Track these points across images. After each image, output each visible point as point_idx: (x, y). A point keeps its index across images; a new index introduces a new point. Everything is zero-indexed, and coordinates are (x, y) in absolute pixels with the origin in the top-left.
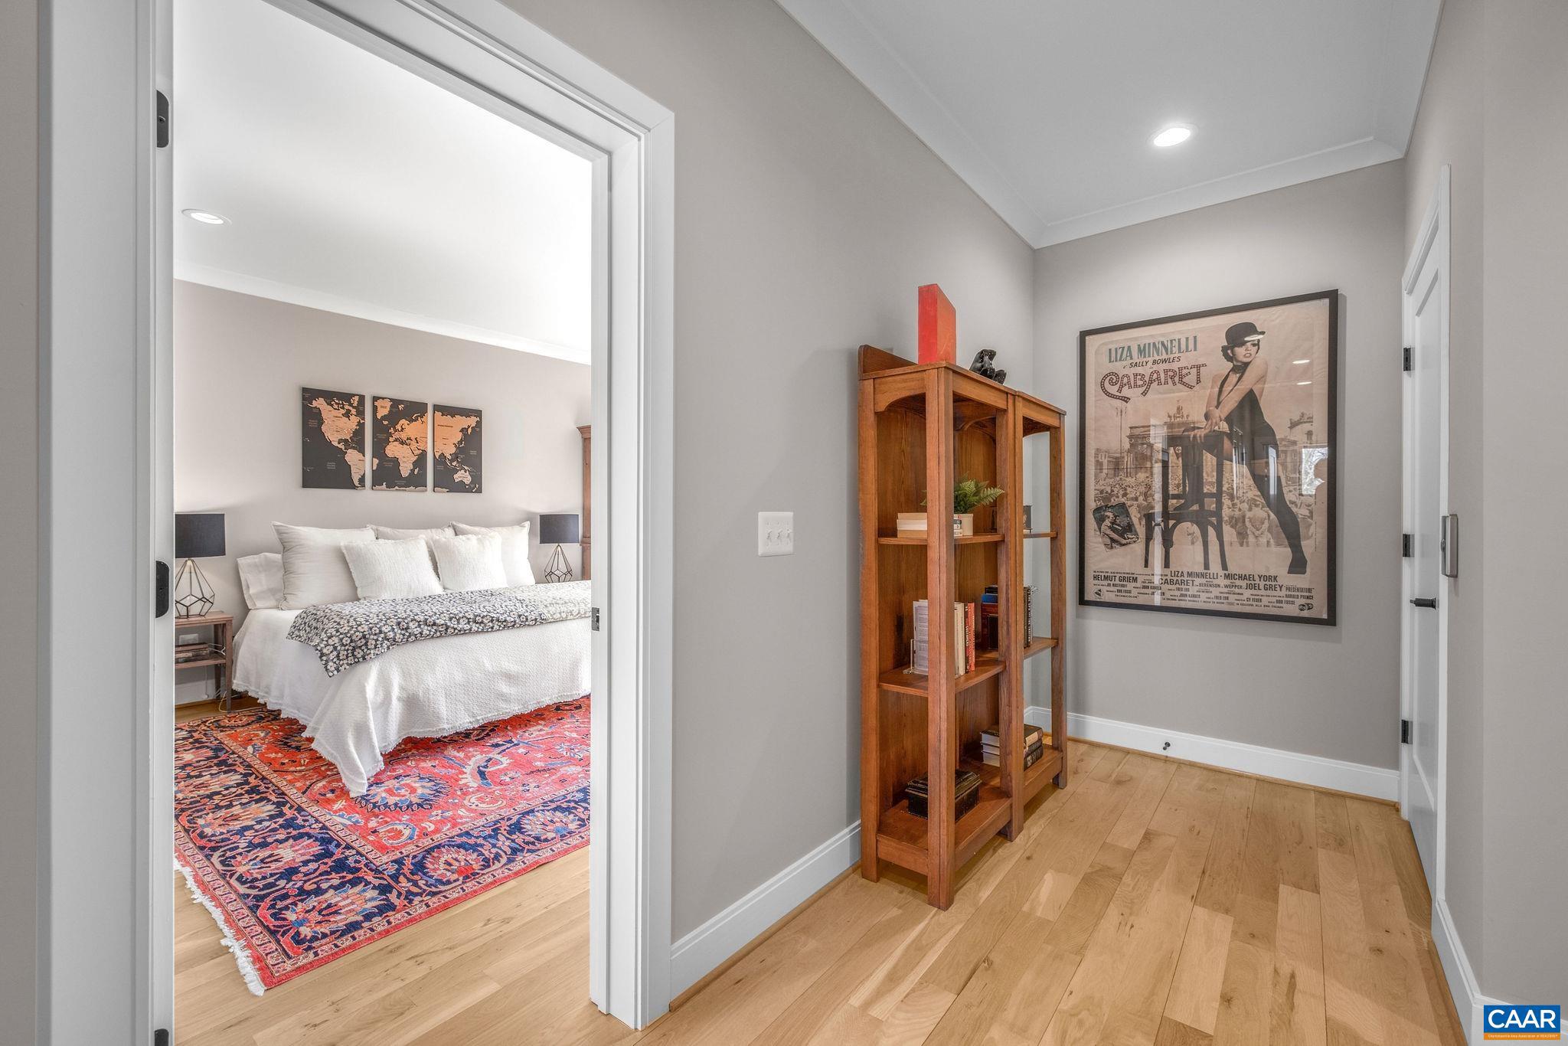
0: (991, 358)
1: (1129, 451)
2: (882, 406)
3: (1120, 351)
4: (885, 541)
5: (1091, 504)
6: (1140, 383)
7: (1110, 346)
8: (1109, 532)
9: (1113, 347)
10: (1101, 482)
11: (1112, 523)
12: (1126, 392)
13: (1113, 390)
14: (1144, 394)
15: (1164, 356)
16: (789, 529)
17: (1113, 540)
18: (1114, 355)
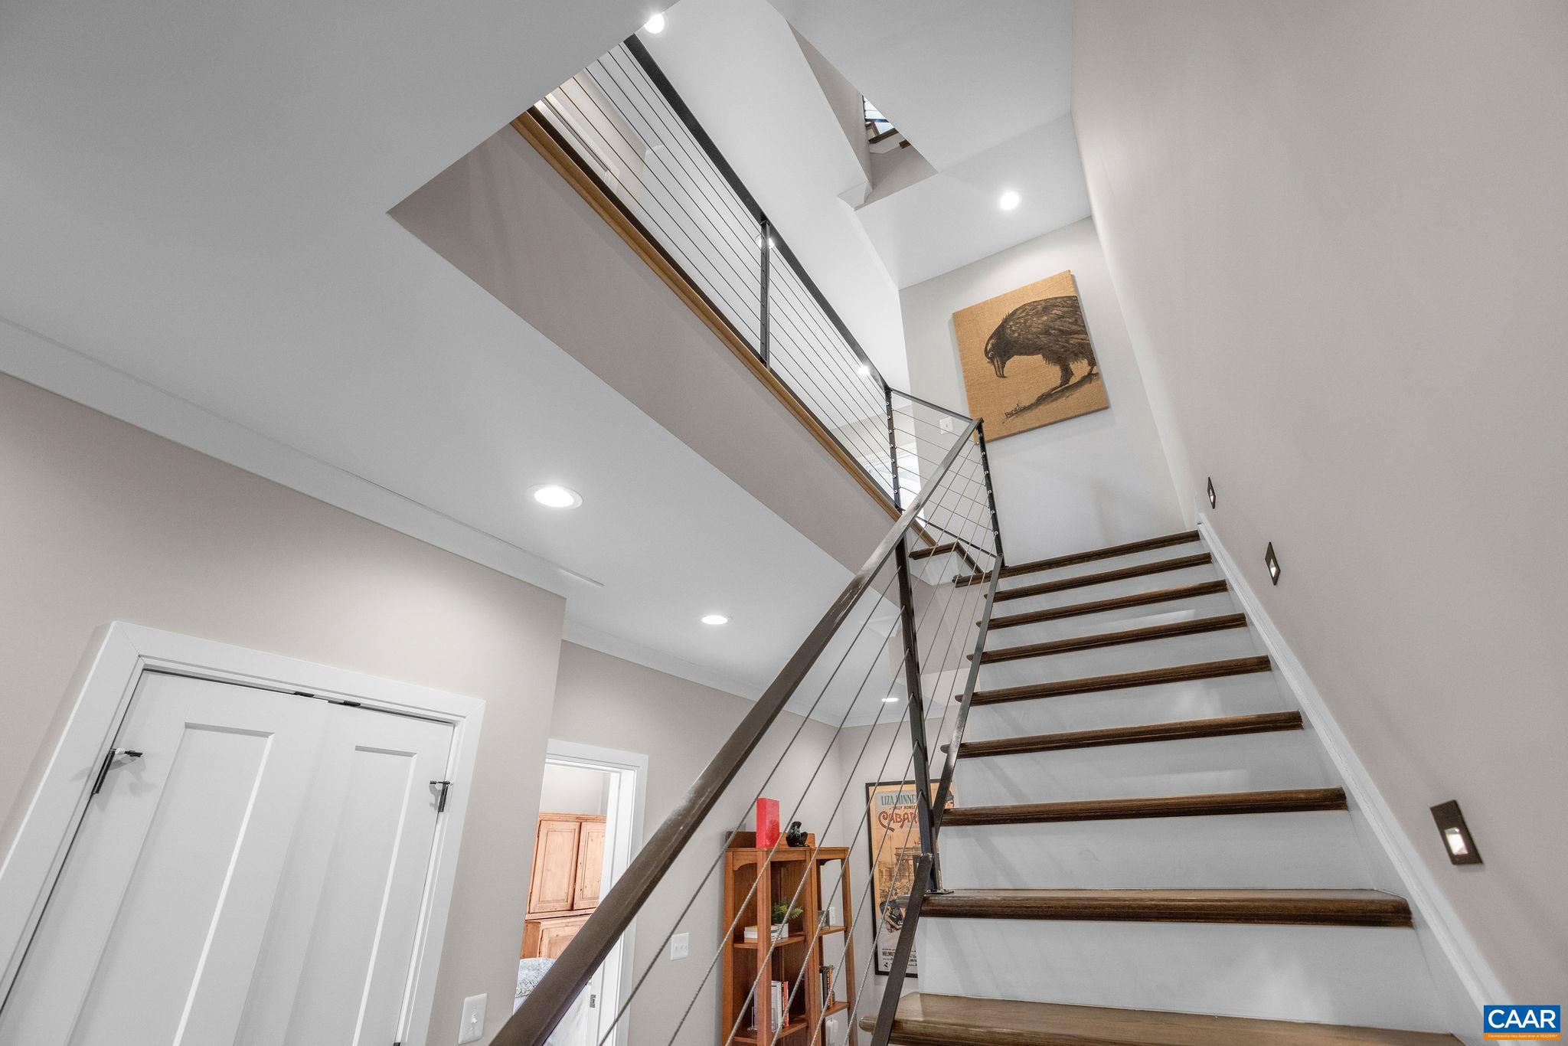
0: (798, 827)
1: (896, 864)
2: (736, 869)
3: (887, 798)
4: (739, 946)
5: (878, 901)
6: (899, 820)
7: (882, 795)
8: (889, 920)
9: (884, 795)
10: (883, 885)
11: (891, 914)
12: (892, 825)
13: (885, 823)
14: (902, 827)
15: (910, 805)
16: (686, 944)
17: (892, 926)
18: (885, 800)
